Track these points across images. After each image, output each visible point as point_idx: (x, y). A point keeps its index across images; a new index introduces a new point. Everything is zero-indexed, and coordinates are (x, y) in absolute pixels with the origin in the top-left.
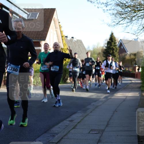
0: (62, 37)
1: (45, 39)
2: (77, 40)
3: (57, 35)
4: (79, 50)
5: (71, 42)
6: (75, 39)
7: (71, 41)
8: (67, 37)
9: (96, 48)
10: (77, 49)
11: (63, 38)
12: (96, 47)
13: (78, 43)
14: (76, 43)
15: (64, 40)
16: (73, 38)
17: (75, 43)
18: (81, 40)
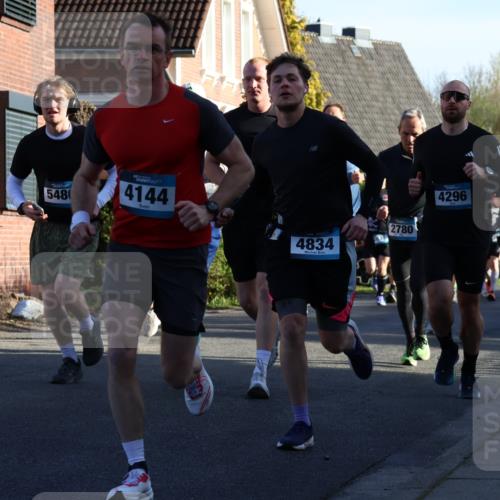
0: (289, 28)
1: (192, 47)
2: (377, 46)
3: (256, 23)
4: (390, 100)
5: (340, 59)
6: (361, 42)
7: (342, 53)
8: (315, 28)
9: (487, 90)
10: (375, 98)
11: (297, 35)
12: (485, 83)
13: (379, 64)
14: (368, 62)
15: (299, 47)
16: (349, 32)
17: (364, 64)
18: (399, 45)
